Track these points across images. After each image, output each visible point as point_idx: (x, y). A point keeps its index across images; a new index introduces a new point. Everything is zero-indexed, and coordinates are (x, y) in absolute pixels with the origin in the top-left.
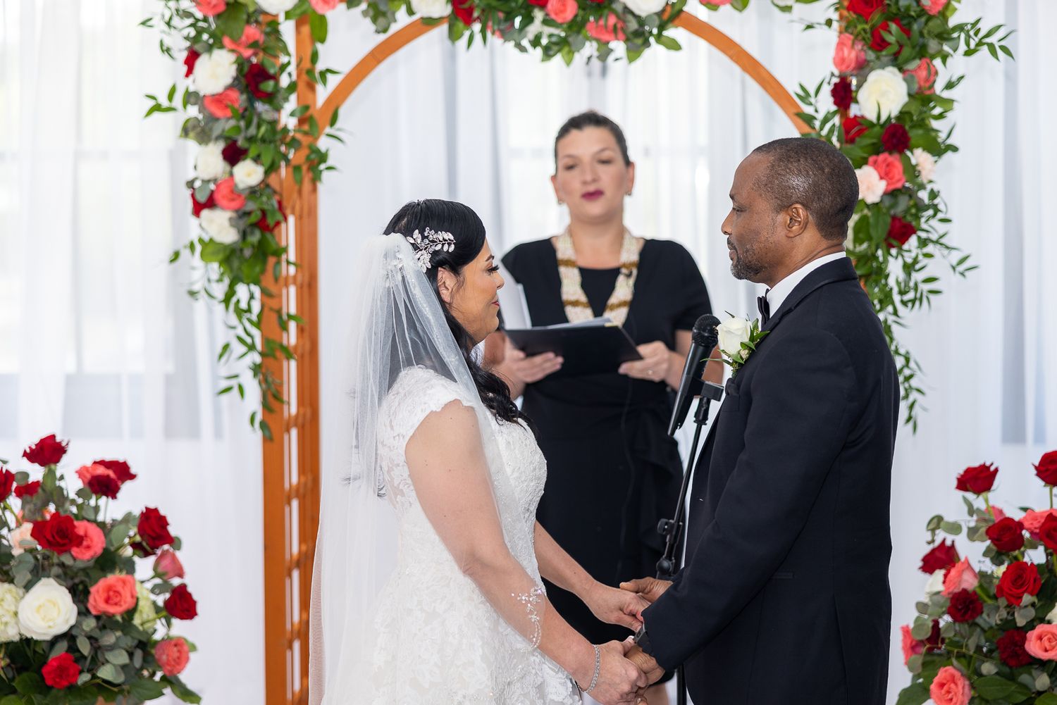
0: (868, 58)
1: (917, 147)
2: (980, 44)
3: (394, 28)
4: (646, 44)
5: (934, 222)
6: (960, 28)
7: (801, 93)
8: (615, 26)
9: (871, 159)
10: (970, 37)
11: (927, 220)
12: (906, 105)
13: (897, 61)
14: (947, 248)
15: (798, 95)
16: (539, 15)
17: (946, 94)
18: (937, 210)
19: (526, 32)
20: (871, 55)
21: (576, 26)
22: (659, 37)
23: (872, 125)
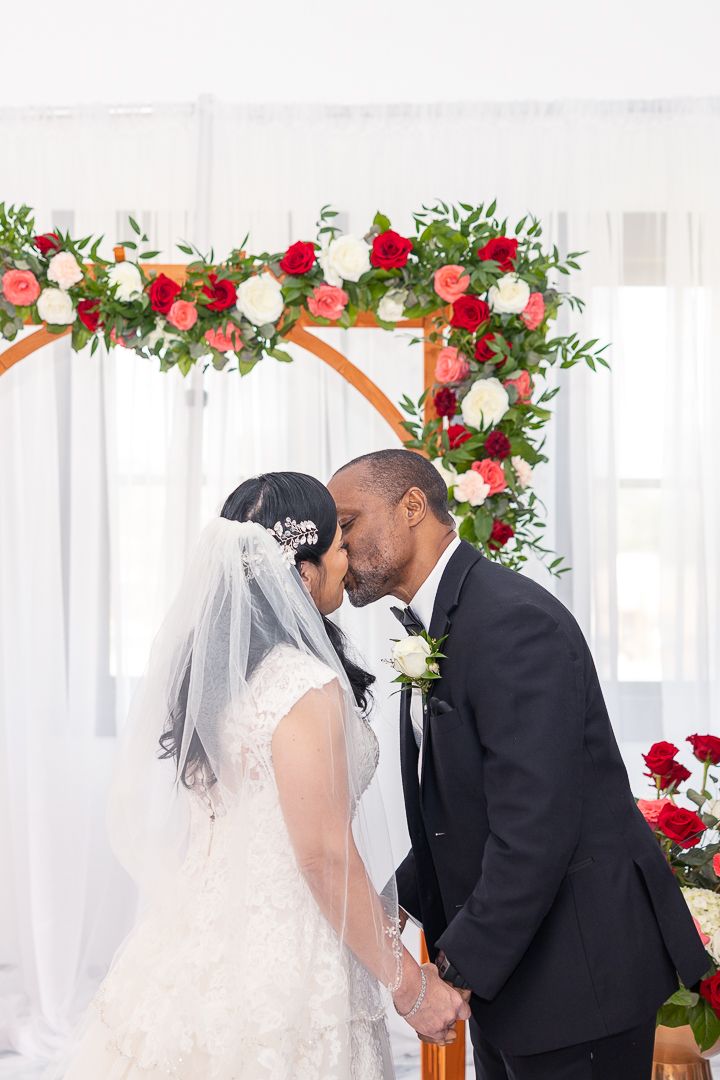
0: (472, 369)
1: (516, 455)
2: (577, 356)
3: (22, 335)
4: (259, 356)
5: (529, 526)
6: (557, 342)
7: (405, 403)
8: (233, 334)
9: (475, 464)
10: (567, 350)
11: (523, 525)
12: (507, 413)
13: (499, 372)
14: (542, 550)
15: (402, 405)
16: (160, 323)
17: (543, 406)
18: (533, 516)
19: (149, 340)
20: (474, 366)
21: (196, 335)
22: (271, 351)
23: (476, 432)
